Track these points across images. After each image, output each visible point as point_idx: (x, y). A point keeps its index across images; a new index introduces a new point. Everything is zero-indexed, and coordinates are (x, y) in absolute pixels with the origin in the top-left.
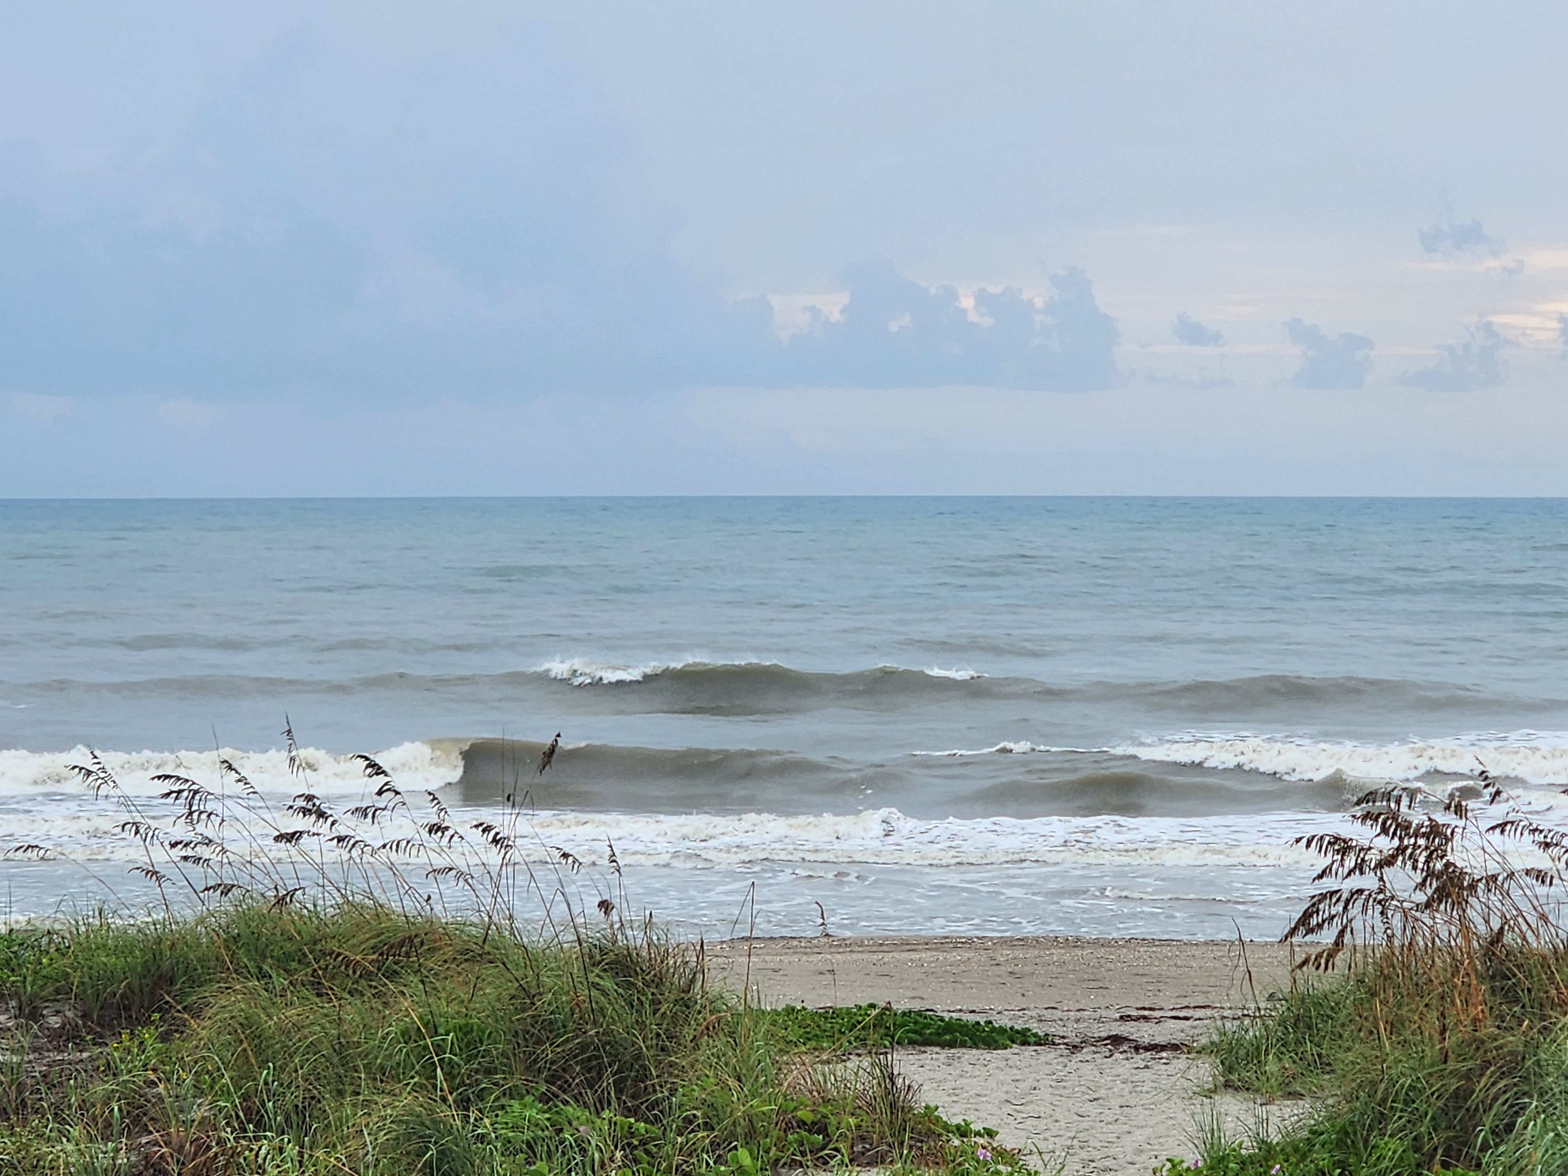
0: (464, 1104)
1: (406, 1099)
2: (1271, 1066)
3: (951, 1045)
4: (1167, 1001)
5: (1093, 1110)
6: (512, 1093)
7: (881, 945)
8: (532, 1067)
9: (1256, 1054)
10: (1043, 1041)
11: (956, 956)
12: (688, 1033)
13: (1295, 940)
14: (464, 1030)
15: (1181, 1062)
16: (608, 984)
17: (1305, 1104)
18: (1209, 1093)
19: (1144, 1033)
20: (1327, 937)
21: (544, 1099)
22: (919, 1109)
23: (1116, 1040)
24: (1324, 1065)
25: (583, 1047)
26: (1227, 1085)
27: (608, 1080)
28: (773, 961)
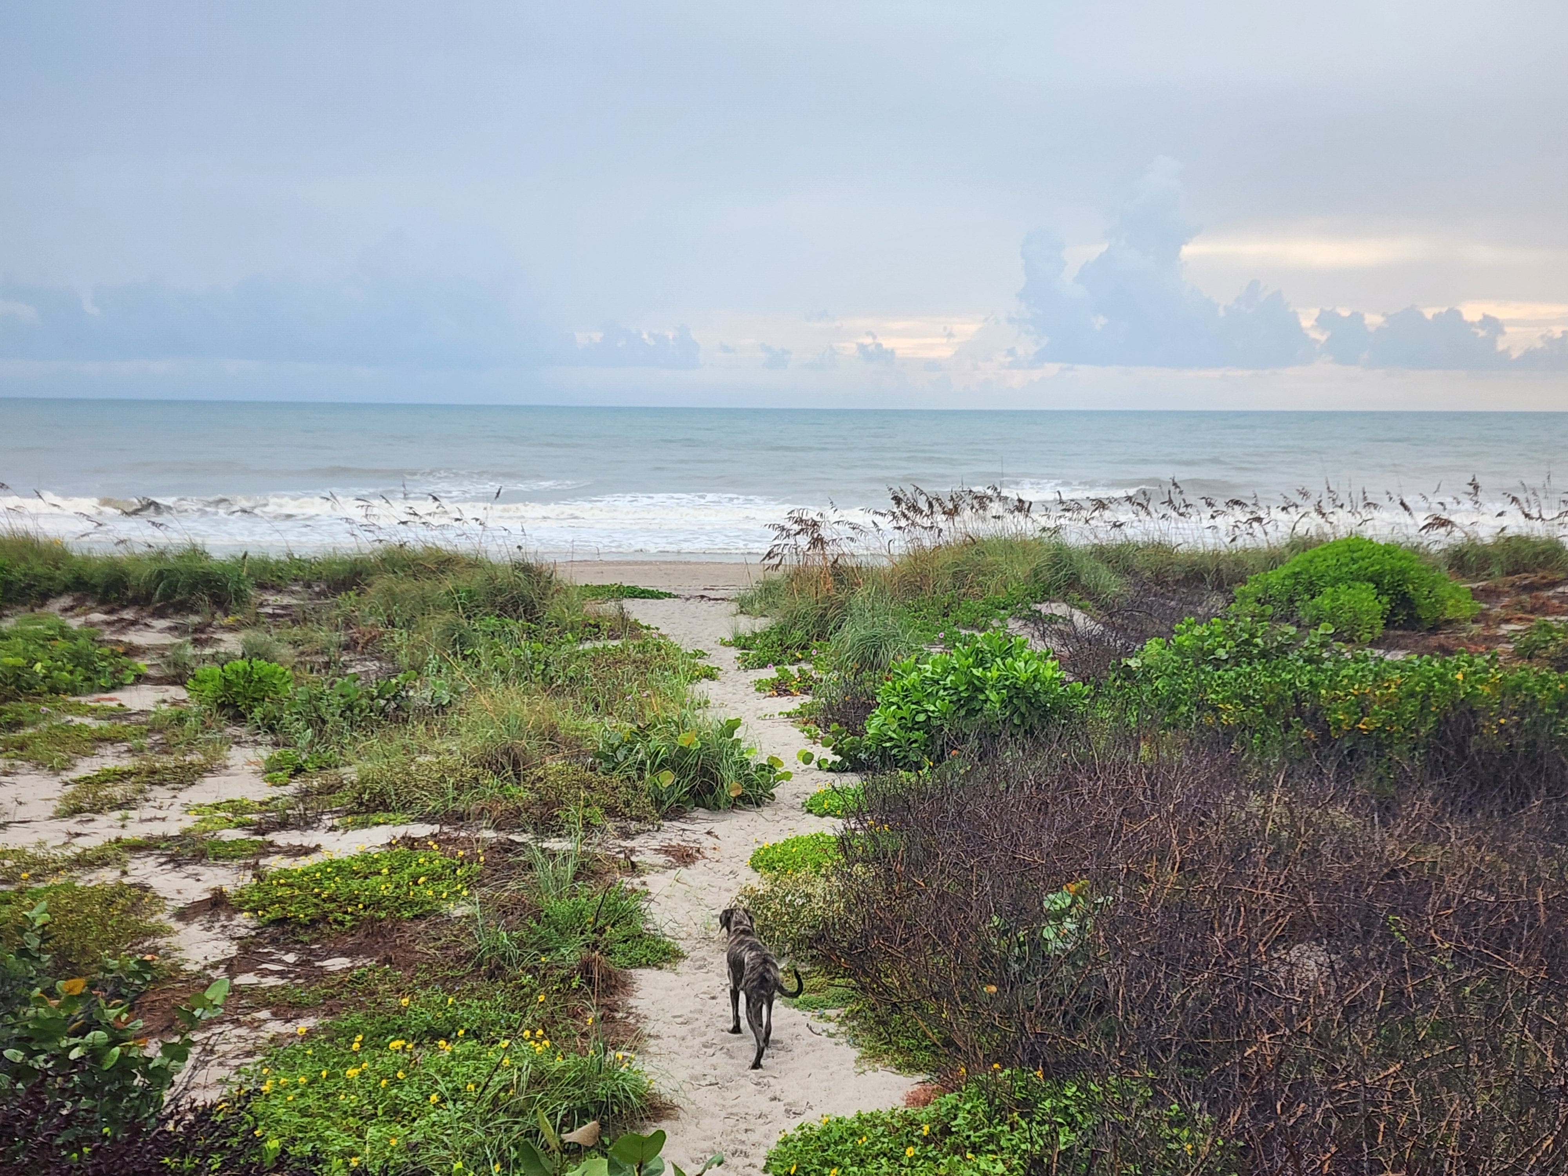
0: (469, 617)
1: (448, 616)
2: (757, 606)
3: (644, 598)
4: (721, 583)
5: (694, 620)
6: (486, 614)
7: (619, 563)
8: (493, 604)
9: (751, 602)
10: (676, 597)
11: (646, 567)
12: (550, 593)
13: (766, 562)
14: (470, 592)
15: (726, 603)
16: (521, 575)
17: (768, 620)
18: (735, 615)
19: (712, 594)
20: (776, 560)
21: (498, 616)
22: (632, 620)
23: (702, 597)
24: (775, 605)
25: (512, 598)
26: (741, 612)
27: (521, 609)
28: (581, 569)
